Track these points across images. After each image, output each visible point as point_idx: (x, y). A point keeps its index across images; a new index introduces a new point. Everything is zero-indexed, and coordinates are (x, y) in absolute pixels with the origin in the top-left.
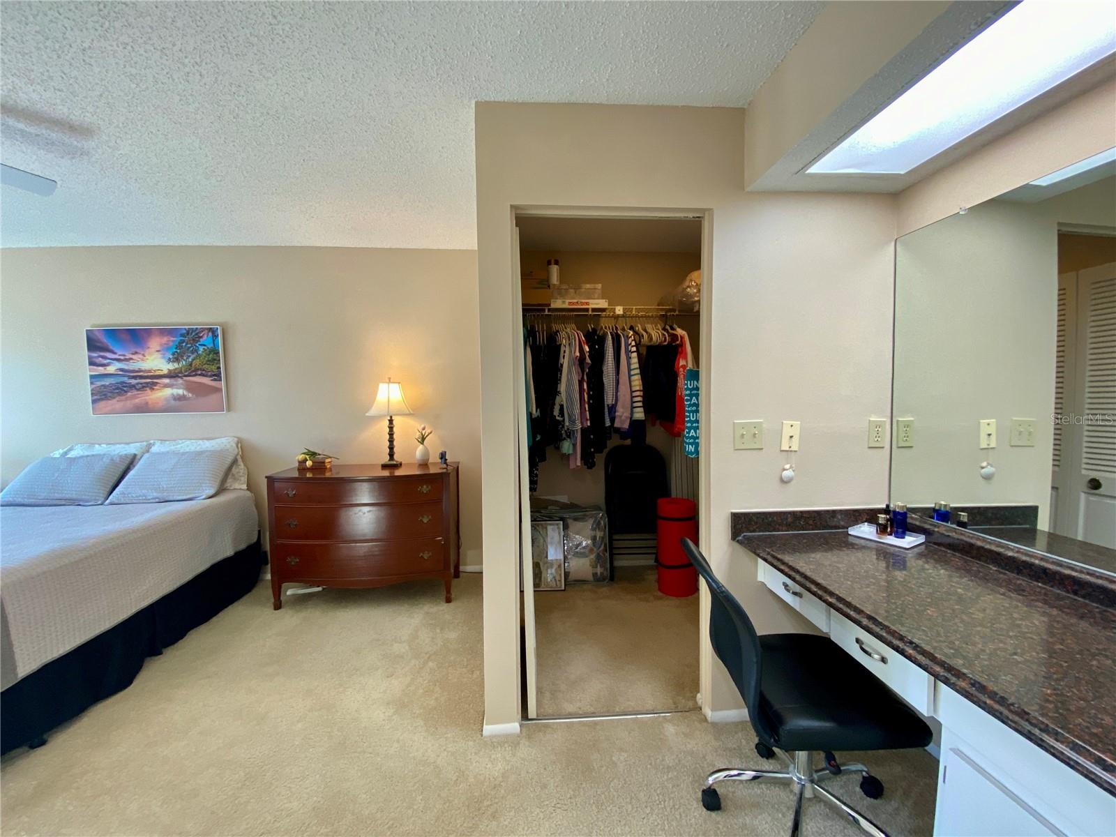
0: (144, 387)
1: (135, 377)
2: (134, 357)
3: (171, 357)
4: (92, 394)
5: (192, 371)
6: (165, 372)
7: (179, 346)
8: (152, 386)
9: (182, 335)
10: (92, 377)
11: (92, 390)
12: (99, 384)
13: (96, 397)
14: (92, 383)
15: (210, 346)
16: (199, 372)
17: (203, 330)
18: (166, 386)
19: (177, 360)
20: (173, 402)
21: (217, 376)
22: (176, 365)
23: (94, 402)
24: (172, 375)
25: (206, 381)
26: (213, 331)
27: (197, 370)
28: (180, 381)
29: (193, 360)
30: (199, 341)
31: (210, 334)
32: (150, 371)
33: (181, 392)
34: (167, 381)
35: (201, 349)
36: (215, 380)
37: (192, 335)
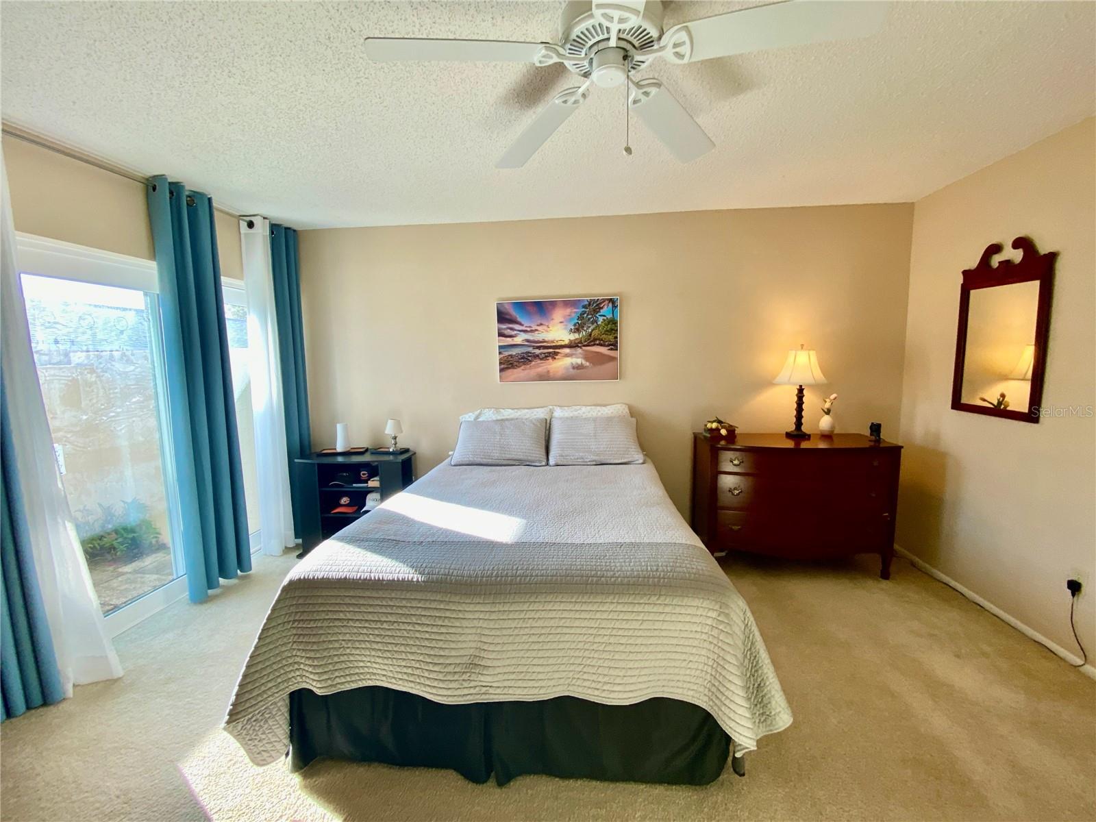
0: (547, 356)
1: (539, 348)
3: (573, 328)
4: (500, 363)
5: (591, 341)
6: (567, 342)
7: (581, 317)
8: (553, 356)
9: (584, 307)
11: (500, 359)
12: (507, 354)
13: (502, 366)
14: (500, 353)
15: (609, 316)
16: (598, 342)
17: (604, 301)
18: (567, 355)
19: (577, 330)
20: (572, 370)
21: (614, 346)
22: (577, 336)
23: (501, 370)
24: (573, 345)
25: (604, 350)
26: (613, 302)
27: (595, 340)
28: (579, 350)
29: (592, 330)
30: (599, 312)
31: (610, 305)
32: (553, 342)
33: (579, 361)
34: (567, 351)
35: (601, 319)
36: (611, 349)
37: (594, 306)
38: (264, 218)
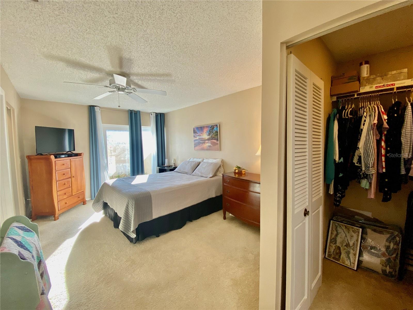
1: (201, 140)
2: (201, 135)
3: (208, 134)
4: (194, 145)
5: (212, 138)
7: (210, 131)
8: (204, 143)
9: (210, 128)
10: (194, 140)
11: (194, 144)
12: (195, 142)
13: (195, 146)
14: (194, 142)
15: (216, 130)
16: (214, 139)
17: (215, 125)
18: (207, 143)
20: (208, 147)
22: (209, 137)
23: (195, 147)
24: (208, 140)
25: (215, 141)
26: (216, 125)
28: (210, 141)
29: (212, 135)
30: (214, 129)
32: (204, 138)
33: (210, 144)
34: (207, 141)
35: (214, 131)
36: (217, 141)
37: (212, 127)
38: (154, 113)
